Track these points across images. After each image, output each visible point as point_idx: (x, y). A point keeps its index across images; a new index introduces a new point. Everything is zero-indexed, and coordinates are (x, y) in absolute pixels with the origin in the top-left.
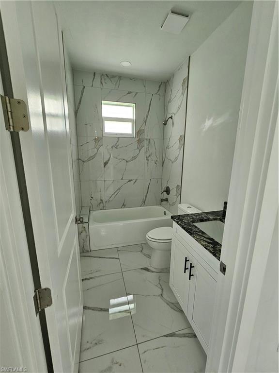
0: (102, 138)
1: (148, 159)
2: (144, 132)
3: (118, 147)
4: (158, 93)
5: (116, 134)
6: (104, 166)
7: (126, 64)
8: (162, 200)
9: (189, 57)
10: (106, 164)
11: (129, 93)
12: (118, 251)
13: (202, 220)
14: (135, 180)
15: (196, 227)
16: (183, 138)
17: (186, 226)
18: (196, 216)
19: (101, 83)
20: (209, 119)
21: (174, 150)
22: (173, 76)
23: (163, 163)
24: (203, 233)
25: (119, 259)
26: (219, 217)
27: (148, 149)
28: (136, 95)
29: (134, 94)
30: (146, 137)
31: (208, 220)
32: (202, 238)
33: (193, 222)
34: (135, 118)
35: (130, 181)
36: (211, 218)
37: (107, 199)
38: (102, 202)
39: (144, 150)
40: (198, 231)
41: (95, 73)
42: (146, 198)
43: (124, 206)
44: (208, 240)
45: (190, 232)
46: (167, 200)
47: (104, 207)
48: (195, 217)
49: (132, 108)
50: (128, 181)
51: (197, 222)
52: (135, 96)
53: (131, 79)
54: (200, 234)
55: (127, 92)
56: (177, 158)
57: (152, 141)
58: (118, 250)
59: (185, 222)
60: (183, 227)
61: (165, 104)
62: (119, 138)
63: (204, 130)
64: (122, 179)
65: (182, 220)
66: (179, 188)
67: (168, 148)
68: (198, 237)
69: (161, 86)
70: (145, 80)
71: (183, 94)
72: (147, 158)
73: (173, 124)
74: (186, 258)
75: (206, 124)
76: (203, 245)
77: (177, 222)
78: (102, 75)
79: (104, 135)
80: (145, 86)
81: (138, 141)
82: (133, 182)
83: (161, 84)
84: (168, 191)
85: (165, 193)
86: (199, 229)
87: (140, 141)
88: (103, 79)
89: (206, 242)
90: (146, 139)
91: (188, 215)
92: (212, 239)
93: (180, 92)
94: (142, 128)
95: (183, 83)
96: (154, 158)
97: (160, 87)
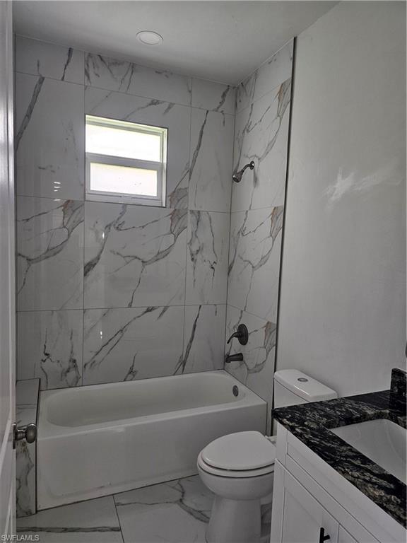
0: (83, 204)
1: (195, 257)
2: (187, 195)
3: (124, 227)
4: (220, 109)
5: (120, 196)
6: (85, 275)
7: (150, 38)
8: (228, 359)
9: (295, 39)
10: (89, 267)
11: (154, 103)
12: (117, 505)
13: (349, 420)
14: (162, 309)
15: (343, 443)
16: (280, 214)
17: (316, 441)
18: (333, 408)
19: (87, 73)
20: (344, 176)
21: (258, 240)
22: (256, 74)
23: (230, 268)
24: (365, 460)
25: (119, 530)
26: (388, 411)
27: (195, 234)
28: (169, 108)
29: (165, 106)
30: (191, 207)
31: (364, 418)
32: (367, 476)
33: (330, 426)
34: (165, 161)
35: (149, 310)
36: (370, 412)
37: (88, 357)
38: (75, 366)
39: (186, 235)
40: (350, 454)
41: (70, 50)
42: (188, 352)
43: (132, 374)
44: (384, 483)
45: (332, 459)
46: (239, 357)
47: (78, 378)
48: (332, 412)
49: (158, 138)
50: (145, 309)
51: (338, 426)
52: (167, 111)
53: (156, 72)
54: (358, 462)
55: (149, 101)
56: (264, 260)
57: (204, 218)
58: (116, 502)
59: (311, 429)
60: (308, 443)
61: (236, 134)
62: (125, 205)
63: (333, 198)
64: (130, 306)
65: (301, 422)
66: (273, 329)
67: (242, 232)
68: (356, 474)
69: (227, 95)
70: (192, 78)
71: (279, 116)
72: (192, 255)
73: (256, 179)
74: (322, 530)
75: (338, 185)
76: (374, 499)
77: (292, 429)
78: (90, 55)
79: (88, 197)
80: (190, 92)
81: (172, 214)
82: (156, 313)
83: (228, 90)
84: (242, 335)
85: (236, 340)
86: (351, 449)
87: (176, 216)
88: (90, 64)
89: (381, 487)
90: (192, 212)
91: (313, 406)
92: (391, 479)
93: (274, 110)
94: (182, 186)
95: (280, 92)
96: (208, 255)
97: (224, 95)
